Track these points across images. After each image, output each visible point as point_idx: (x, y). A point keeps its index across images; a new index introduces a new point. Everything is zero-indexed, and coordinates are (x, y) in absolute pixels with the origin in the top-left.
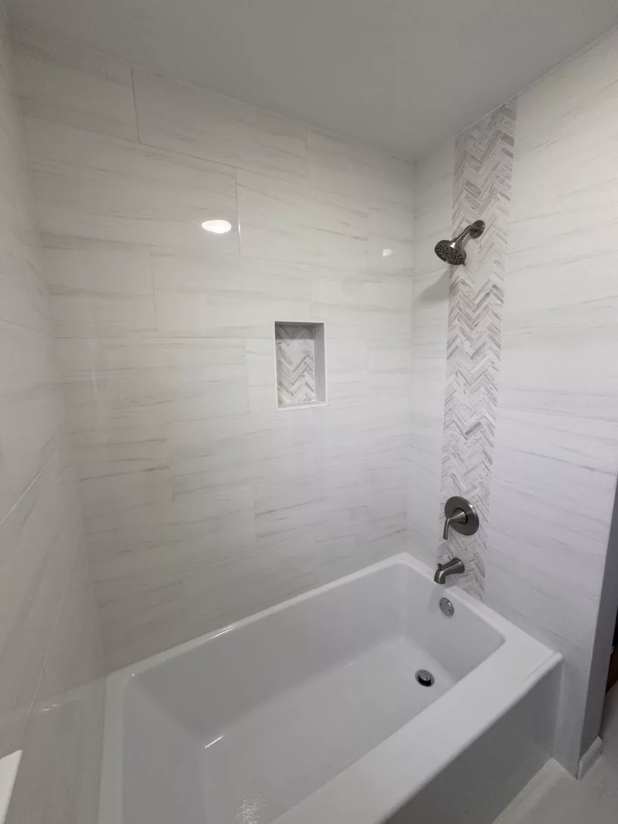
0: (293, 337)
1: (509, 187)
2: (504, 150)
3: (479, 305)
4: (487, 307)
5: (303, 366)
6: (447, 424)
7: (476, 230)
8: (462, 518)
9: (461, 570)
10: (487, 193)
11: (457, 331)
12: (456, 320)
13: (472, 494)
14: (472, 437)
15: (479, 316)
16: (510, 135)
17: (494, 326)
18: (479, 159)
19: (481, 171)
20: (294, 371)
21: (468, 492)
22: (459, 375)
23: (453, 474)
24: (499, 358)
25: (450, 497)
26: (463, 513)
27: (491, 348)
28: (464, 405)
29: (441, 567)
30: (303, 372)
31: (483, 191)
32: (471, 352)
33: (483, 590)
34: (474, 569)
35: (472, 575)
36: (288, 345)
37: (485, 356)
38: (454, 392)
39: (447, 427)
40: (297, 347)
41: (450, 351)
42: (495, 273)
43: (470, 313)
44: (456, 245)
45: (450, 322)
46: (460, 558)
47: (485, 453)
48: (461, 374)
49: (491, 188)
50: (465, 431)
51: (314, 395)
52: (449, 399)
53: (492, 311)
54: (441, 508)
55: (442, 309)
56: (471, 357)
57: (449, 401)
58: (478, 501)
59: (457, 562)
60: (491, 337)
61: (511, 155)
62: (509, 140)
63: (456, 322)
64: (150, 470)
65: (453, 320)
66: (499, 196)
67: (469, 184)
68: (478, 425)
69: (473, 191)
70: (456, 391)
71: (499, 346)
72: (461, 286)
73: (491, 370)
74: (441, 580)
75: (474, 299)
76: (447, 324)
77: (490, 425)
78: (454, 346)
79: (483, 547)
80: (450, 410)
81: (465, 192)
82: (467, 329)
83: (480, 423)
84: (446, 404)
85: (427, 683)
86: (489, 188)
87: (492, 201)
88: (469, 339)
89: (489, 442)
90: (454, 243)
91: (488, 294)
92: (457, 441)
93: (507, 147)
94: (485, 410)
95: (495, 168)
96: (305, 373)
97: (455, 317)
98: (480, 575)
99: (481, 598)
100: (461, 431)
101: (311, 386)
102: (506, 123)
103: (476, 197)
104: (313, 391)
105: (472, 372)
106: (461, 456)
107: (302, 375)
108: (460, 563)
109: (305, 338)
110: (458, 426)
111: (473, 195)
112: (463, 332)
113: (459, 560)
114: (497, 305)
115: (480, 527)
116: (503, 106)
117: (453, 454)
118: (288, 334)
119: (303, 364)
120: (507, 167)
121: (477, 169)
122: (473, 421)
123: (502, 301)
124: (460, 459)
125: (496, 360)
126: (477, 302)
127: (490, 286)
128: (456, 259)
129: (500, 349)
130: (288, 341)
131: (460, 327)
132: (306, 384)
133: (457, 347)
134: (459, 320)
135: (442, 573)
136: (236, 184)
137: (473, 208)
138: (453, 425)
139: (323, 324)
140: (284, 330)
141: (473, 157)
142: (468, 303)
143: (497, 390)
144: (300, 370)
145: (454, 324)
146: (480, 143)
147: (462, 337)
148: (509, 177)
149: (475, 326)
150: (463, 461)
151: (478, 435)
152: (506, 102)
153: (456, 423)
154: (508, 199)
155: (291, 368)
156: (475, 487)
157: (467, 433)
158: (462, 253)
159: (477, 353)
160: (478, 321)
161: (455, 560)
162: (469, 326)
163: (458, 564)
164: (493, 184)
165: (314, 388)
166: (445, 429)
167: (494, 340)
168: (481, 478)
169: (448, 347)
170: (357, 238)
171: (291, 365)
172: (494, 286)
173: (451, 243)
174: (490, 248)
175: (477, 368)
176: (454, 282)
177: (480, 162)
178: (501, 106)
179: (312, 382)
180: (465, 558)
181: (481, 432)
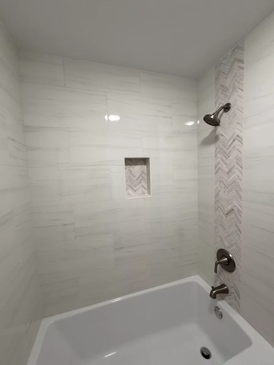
0: (136, 165)
1: (242, 84)
2: (239, 67)
3: (230, 146)
4: (234, 146)
5: (141, 178)
6: (216, 208)
7: (227, 108)
8: (225, 262)
9: (226, 291)
10: (231, 89)
11: (219, 160)
12: (219, 154)
13: (232, 248)
14: (229, 217)
15: (230, 151)
16: (241, 59)
17: (238, 157)
18: (227, 73)
19: (228, 79)
20: (136, 180)
21: (228, 247)
22: (221, 182)
23: (220, 236)
24: (242, 174)
25: (219, 249)
26: (226, 259)
27: (237, 168)
28: (225, 199)
29: (213, 289)
30: (141, 180)
31: (229, 88)
32: (227, 170)
33: (240, 307)
34: (234, 293)
35: (233, 296)
36: (133, 168)
37: (234, 173)
38: (219, 192)
39: (216, 210)
40: (137, 169)
41: (216, 170)
42: (237, 129)
43: (225, 150)
44: (214, 117)
45: (216, 155)
46: (226, 284)
47: (237, 226)
48: (223, 182)
49: (234, 86)
50: (225, 213)
51: (146, 191)
52: (217, 195)
53: (237, 149)
54: (215, 254)
55: (212, 149)
56: (227, 174)
57: (217, 196)
58: (234, 253)
59: (224, 287)
60: (237, 163)
61: (242, 68)
62: (241, 61)
63: (219, 155)
64: (65, 225)
65: (217, 154)
66: (238, 90)
67: (222, 86)
68: (232, 210)
69: (225, 89)
70: (220, 191)
71: (242, 167)
72: (220, 137)
73: (238, 180)
74: (213, 296)
75: (227, 143)
76: (214, 156)
77: (239, 211)
78: (218, 167)
79: (239, 281)
80: (218, 201)
81: (221, 90)
82: (224, 159)
83: (233, 210)
84: (215, 198)
85: (207, 356)
86: (232, 86)
87: (234, 93)
88: (225, 164)
89: (239, 220)
90: (213, 116)
91: (234, 140)
92: (222, 218)
93: (241, 65)
94: (235, 202)
95: (235, 76)
96: (142, 181)
97: (219, 152)
98: (237, 297)
99: (239, 311)
100: (224, 213)
101: (145, 187)
102: (240, 53)
103: (226, 92)
104: (146, 190)
105: (228, 181)
106: (224, 226)
107: (140, 182)
108: (225, 287)
109: (142, 165)
110: (222, 210)
111: (224, 91)
112: (222, 160)
113: (226, 286)
114: (239, 145)
115: (236, 268)
116: (238, 45)
117: (220, 225)
118: (133, 163)
119: (141, 177)
120: (241, 75)
121: (226, 78)
122: (229, 207)
123: (242, 144)
124: (224, 228)
125: (240, 175)
126: (229, 144)
127: (235, 136)
128: (215, 123)
129: (242, 169)
130: (134, 166)
131: (221, 157)
132: (143, 186)
133: (220, 168)
134: (220, 154)
135: (214, 292)
136: (107, 99)
137: (224, 97)
138: (219, 209)
139: (149, 158)
140: (129, 162)
141: (224, 73)
142: (224, 145)
143: (242, 191)
144: (140, 179)
145: (218, 156)
146: (227, 66)
147: (222, 162)
148: (242, 79)
149: (228, 157)
150: (225, 229)
151: (233, 216)
152: (239, 43)
153: (221, 209)
154: (242, 90)
155: (135, 179)
156: (232, 245)
157: (227, 214)
158: (217, 121)
159: (230, 171)
160: (230, 154)
161: (223, 285)
162: (225, 157)
163: (224, 288)
164: (234, 84)
165: (146, 188)
166: (215, 211)
167: (239, 164)
168: (235, 240)
169: (215, 168)
170: (166, 117)
171: (135, 178)
172: (238, 136)
173: (211, 115)
174: (234, 116)
175: (230, 179)
176: (217, 135)
177: (227, 75)
178: (236, 45)
179: (146, 185)
180: (229, 285)
181: (234, 214)
